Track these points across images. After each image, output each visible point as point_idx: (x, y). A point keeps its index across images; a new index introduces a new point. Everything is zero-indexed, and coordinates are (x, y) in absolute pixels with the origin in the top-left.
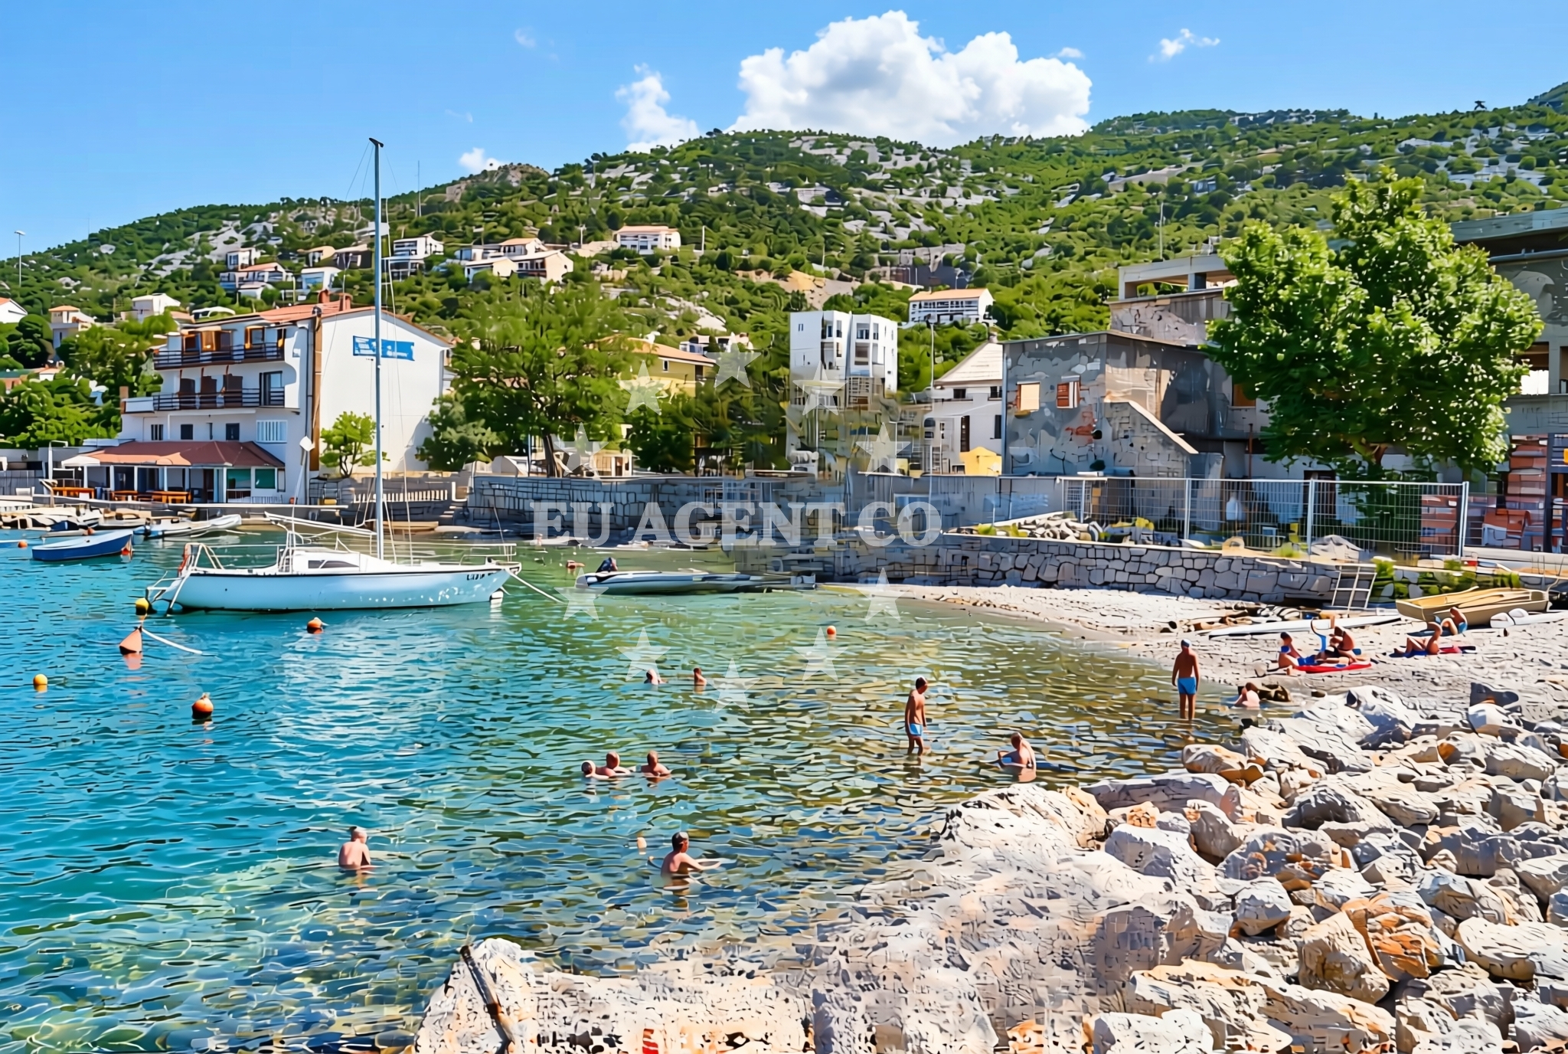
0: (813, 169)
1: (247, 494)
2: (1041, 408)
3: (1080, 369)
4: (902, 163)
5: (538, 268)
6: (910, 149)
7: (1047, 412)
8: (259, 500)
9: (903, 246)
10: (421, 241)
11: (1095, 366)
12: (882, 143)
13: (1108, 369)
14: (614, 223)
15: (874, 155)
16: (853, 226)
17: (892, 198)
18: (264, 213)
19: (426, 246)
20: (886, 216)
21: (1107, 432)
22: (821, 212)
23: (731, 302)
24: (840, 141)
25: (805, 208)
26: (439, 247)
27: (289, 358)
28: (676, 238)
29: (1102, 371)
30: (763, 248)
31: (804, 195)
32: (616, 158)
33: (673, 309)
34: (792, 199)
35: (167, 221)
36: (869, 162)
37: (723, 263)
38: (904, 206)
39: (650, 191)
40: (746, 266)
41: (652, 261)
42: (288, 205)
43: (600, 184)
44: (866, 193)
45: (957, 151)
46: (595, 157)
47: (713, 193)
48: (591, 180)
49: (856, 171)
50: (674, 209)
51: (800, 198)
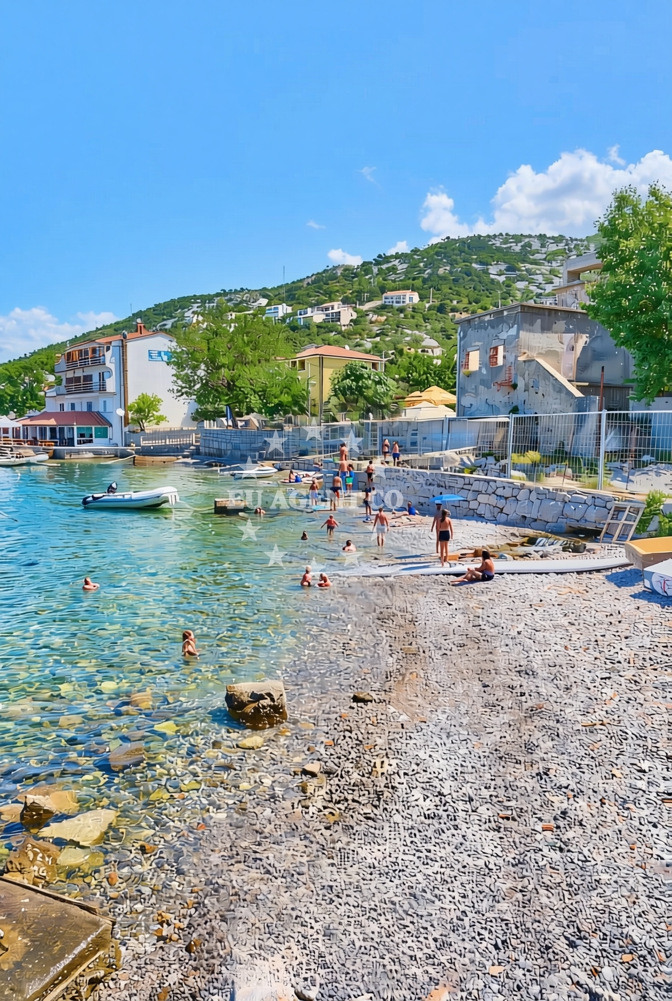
0: (501, 255)
1: (91, 441)
2: (480, 368)
3: (504, 336)
4: (553, 248)
5: (337, 316)
6: (558, 240)
7: (484, 371)
8: (97, 444)
9: (548, 295)
10: (280, 307)
11: (513, 331)
12: (542, 237)
13: (522, 334)
14: (383, 290)
15: (536, 245)
16: (521, 285)
17: (545, 268)
18: (210, 298)
19: (283, 309)
20: (540, 279)
21: (521, 384)
22: (502, 279)
23: (443, 330)
24: (518, 238)
25: (492, 276)
26: (289, 310)
27: (108, 364)
28: (416, 298)
29: (517, 336)
30: (465, 300)
31: (493, 270)
32: (392, 256)
33: (408, 335)
34: (486, 272)
35: (167, 305)
36: (533, 248)
37: (441, 309)
38: (551, 272)
39: (406, 273)
40: (454, 310)
41: (401, 310)
42: (224, 293)
43: (380, 270)
44: (529, 266)
45: (588, 239)
46: (380, 256)
47: (441, 271)
48: (375, 270)
49: (525, 255)
50: (418, 283)
51: (490, 271)
